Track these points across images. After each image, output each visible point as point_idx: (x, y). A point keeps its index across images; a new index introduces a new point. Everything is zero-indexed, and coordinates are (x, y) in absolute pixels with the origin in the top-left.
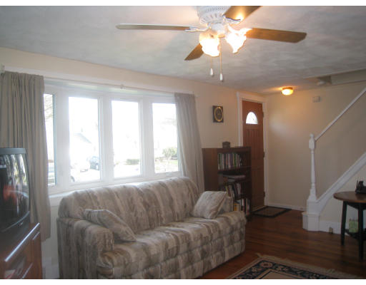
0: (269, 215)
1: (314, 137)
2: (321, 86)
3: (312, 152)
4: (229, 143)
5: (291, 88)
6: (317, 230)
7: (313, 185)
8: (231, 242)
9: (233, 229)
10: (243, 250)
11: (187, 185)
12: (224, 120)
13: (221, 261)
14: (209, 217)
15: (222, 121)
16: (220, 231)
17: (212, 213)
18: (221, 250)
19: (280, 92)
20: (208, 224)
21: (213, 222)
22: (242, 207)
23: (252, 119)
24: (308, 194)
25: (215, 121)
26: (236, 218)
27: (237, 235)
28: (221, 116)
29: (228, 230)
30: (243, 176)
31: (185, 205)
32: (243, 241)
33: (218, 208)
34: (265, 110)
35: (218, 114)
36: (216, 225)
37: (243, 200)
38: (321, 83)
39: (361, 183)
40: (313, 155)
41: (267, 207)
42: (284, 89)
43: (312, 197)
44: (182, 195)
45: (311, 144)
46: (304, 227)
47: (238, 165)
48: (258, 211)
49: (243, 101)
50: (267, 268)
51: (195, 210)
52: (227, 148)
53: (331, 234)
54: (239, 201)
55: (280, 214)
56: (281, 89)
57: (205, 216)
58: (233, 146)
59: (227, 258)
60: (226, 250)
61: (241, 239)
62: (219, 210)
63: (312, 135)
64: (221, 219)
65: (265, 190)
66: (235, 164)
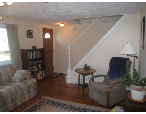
0: (54, 77)
1: (70, 45)
2: (75, 23)
3: (69, 51)
4: (36, 47)
5: (64, 24)
6: (71, 83)
7: (70, 65)
8: (29, 92)
9: (29, 87)
10: (36, 95)
11: (10, 67)
12: (33, 37)
13: (23, 101)
14: (17, 82)
15: (32, 37)
16: (21, 89)
17: (19, 80)
18: (23, 97)
19: (59, 25)
20: (15, 86)
21: (18, 85)
22: (41, 74)
23: (47, 36)
24: (68, 69)
25: (28, 37)
26: (31, 82)
27: (32, 89)
28: (32, 34)
29: (26, 88)
30: (42, 61)
31: (8, 77)
32: (36, 91)
33: (22, 78)
34: (54, 32)
35: (30, 34)
36: (20, 86)
37: (41, 71)
38: (75, 22)
39: (86, 64)
40: (69, 52)
41: (55, 73)
42: (60, 24)
43: (69, 70)
44: (7, 72)
45: (69, 48)
46: (66, 82)
47: (39, 56)
48: (49, 75)
49: (43, 28)
50: (44, 103)
51: (12, 79)
52: (34, 49)
53: (76, 84)
54: (40, 72)
55: (59, 76)
56: (59, 23)
57: (16, 82)
58: (37, 48)
59: (27, 99)
60: (26, 96)
61: (34, 91)
62: (23, 79)
63: (69, 44)
64: (23, 83)
65: (54, 66)
66: (38, 56)
